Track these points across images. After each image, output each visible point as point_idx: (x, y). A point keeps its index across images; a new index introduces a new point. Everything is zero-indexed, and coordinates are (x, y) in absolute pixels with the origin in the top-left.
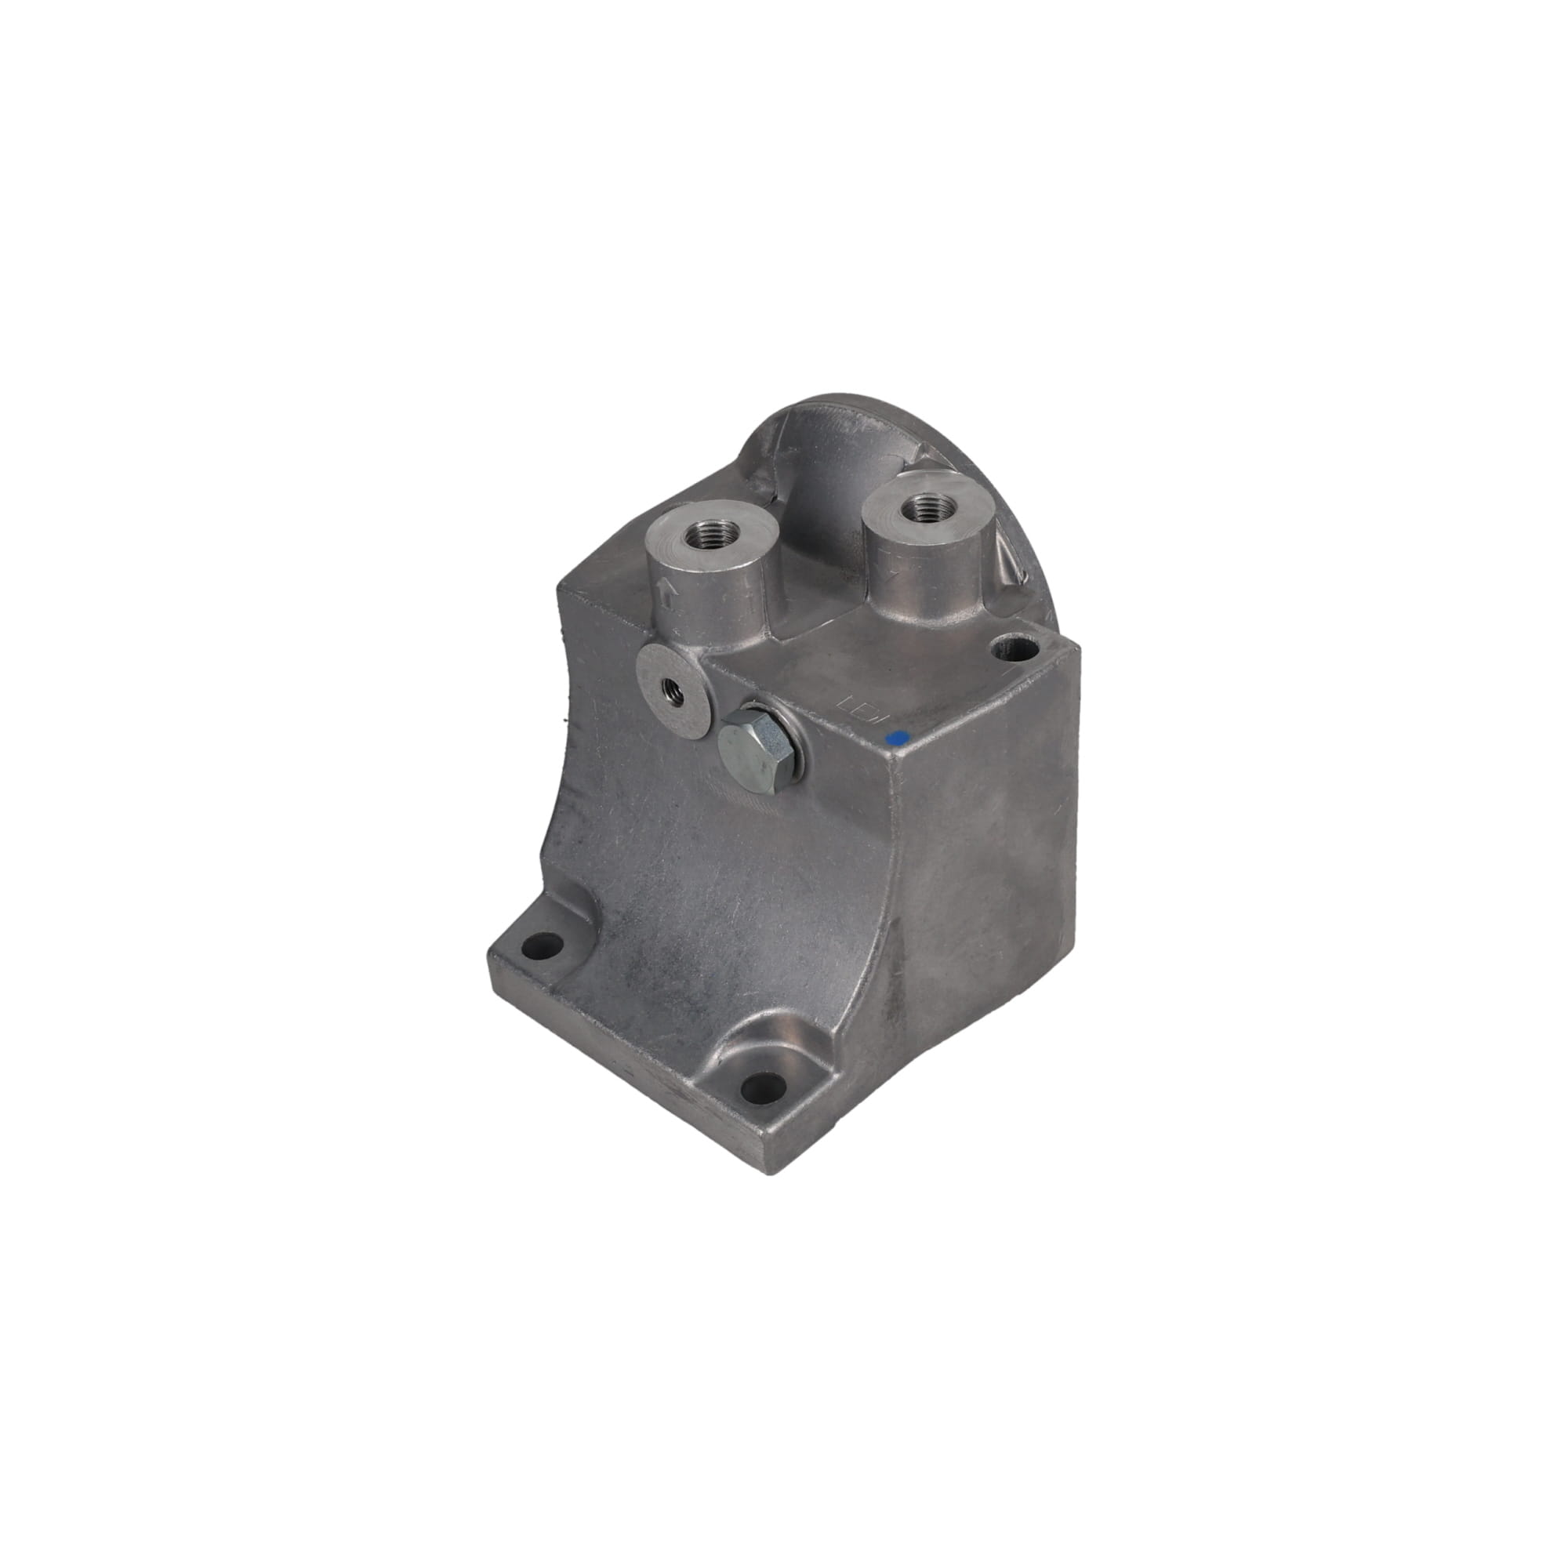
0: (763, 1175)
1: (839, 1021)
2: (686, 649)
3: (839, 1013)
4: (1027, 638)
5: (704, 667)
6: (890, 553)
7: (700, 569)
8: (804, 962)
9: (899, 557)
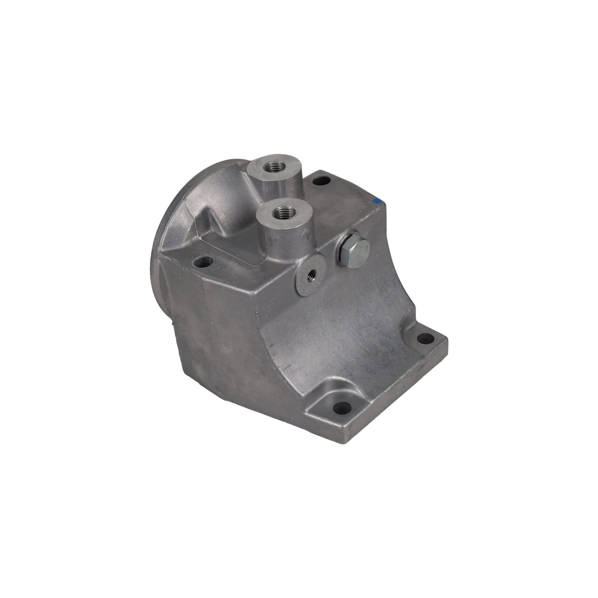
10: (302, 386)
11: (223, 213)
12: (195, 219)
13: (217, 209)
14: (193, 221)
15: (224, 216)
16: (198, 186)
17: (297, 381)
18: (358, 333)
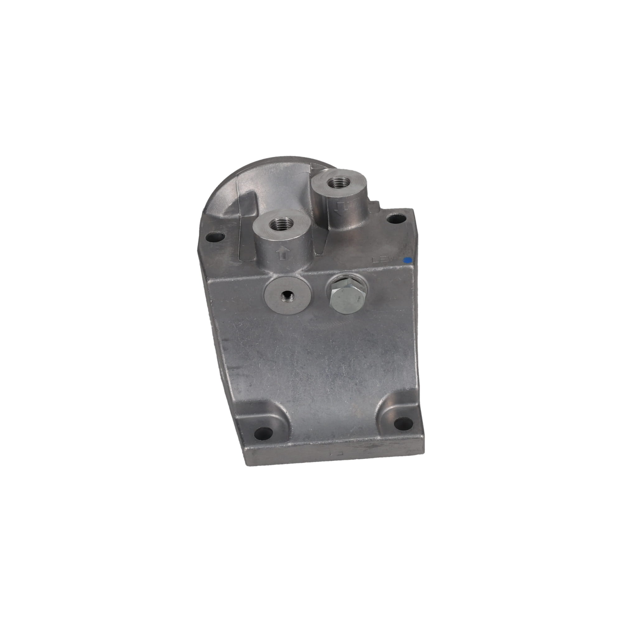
0: (421, 455)
1: (416, 383)
2: (294, 274)
3: (414, 380)
4: (394, 215)
5: (304, 277)
6: (344, 202)
7: (297, 236)
8: (387, 371)
9: (348, 202)
10: (240, 392)
11: (265, 203)
12: (238, 197)
13: (262, 197)
14: (236, 198)
15: (265, 207)
16: (255, 168)
17: (237, 385)
18: (332, 378)
